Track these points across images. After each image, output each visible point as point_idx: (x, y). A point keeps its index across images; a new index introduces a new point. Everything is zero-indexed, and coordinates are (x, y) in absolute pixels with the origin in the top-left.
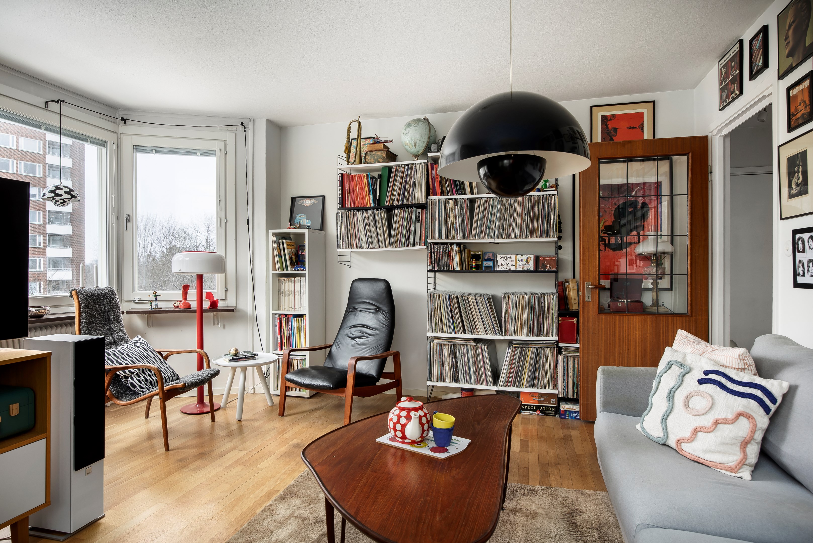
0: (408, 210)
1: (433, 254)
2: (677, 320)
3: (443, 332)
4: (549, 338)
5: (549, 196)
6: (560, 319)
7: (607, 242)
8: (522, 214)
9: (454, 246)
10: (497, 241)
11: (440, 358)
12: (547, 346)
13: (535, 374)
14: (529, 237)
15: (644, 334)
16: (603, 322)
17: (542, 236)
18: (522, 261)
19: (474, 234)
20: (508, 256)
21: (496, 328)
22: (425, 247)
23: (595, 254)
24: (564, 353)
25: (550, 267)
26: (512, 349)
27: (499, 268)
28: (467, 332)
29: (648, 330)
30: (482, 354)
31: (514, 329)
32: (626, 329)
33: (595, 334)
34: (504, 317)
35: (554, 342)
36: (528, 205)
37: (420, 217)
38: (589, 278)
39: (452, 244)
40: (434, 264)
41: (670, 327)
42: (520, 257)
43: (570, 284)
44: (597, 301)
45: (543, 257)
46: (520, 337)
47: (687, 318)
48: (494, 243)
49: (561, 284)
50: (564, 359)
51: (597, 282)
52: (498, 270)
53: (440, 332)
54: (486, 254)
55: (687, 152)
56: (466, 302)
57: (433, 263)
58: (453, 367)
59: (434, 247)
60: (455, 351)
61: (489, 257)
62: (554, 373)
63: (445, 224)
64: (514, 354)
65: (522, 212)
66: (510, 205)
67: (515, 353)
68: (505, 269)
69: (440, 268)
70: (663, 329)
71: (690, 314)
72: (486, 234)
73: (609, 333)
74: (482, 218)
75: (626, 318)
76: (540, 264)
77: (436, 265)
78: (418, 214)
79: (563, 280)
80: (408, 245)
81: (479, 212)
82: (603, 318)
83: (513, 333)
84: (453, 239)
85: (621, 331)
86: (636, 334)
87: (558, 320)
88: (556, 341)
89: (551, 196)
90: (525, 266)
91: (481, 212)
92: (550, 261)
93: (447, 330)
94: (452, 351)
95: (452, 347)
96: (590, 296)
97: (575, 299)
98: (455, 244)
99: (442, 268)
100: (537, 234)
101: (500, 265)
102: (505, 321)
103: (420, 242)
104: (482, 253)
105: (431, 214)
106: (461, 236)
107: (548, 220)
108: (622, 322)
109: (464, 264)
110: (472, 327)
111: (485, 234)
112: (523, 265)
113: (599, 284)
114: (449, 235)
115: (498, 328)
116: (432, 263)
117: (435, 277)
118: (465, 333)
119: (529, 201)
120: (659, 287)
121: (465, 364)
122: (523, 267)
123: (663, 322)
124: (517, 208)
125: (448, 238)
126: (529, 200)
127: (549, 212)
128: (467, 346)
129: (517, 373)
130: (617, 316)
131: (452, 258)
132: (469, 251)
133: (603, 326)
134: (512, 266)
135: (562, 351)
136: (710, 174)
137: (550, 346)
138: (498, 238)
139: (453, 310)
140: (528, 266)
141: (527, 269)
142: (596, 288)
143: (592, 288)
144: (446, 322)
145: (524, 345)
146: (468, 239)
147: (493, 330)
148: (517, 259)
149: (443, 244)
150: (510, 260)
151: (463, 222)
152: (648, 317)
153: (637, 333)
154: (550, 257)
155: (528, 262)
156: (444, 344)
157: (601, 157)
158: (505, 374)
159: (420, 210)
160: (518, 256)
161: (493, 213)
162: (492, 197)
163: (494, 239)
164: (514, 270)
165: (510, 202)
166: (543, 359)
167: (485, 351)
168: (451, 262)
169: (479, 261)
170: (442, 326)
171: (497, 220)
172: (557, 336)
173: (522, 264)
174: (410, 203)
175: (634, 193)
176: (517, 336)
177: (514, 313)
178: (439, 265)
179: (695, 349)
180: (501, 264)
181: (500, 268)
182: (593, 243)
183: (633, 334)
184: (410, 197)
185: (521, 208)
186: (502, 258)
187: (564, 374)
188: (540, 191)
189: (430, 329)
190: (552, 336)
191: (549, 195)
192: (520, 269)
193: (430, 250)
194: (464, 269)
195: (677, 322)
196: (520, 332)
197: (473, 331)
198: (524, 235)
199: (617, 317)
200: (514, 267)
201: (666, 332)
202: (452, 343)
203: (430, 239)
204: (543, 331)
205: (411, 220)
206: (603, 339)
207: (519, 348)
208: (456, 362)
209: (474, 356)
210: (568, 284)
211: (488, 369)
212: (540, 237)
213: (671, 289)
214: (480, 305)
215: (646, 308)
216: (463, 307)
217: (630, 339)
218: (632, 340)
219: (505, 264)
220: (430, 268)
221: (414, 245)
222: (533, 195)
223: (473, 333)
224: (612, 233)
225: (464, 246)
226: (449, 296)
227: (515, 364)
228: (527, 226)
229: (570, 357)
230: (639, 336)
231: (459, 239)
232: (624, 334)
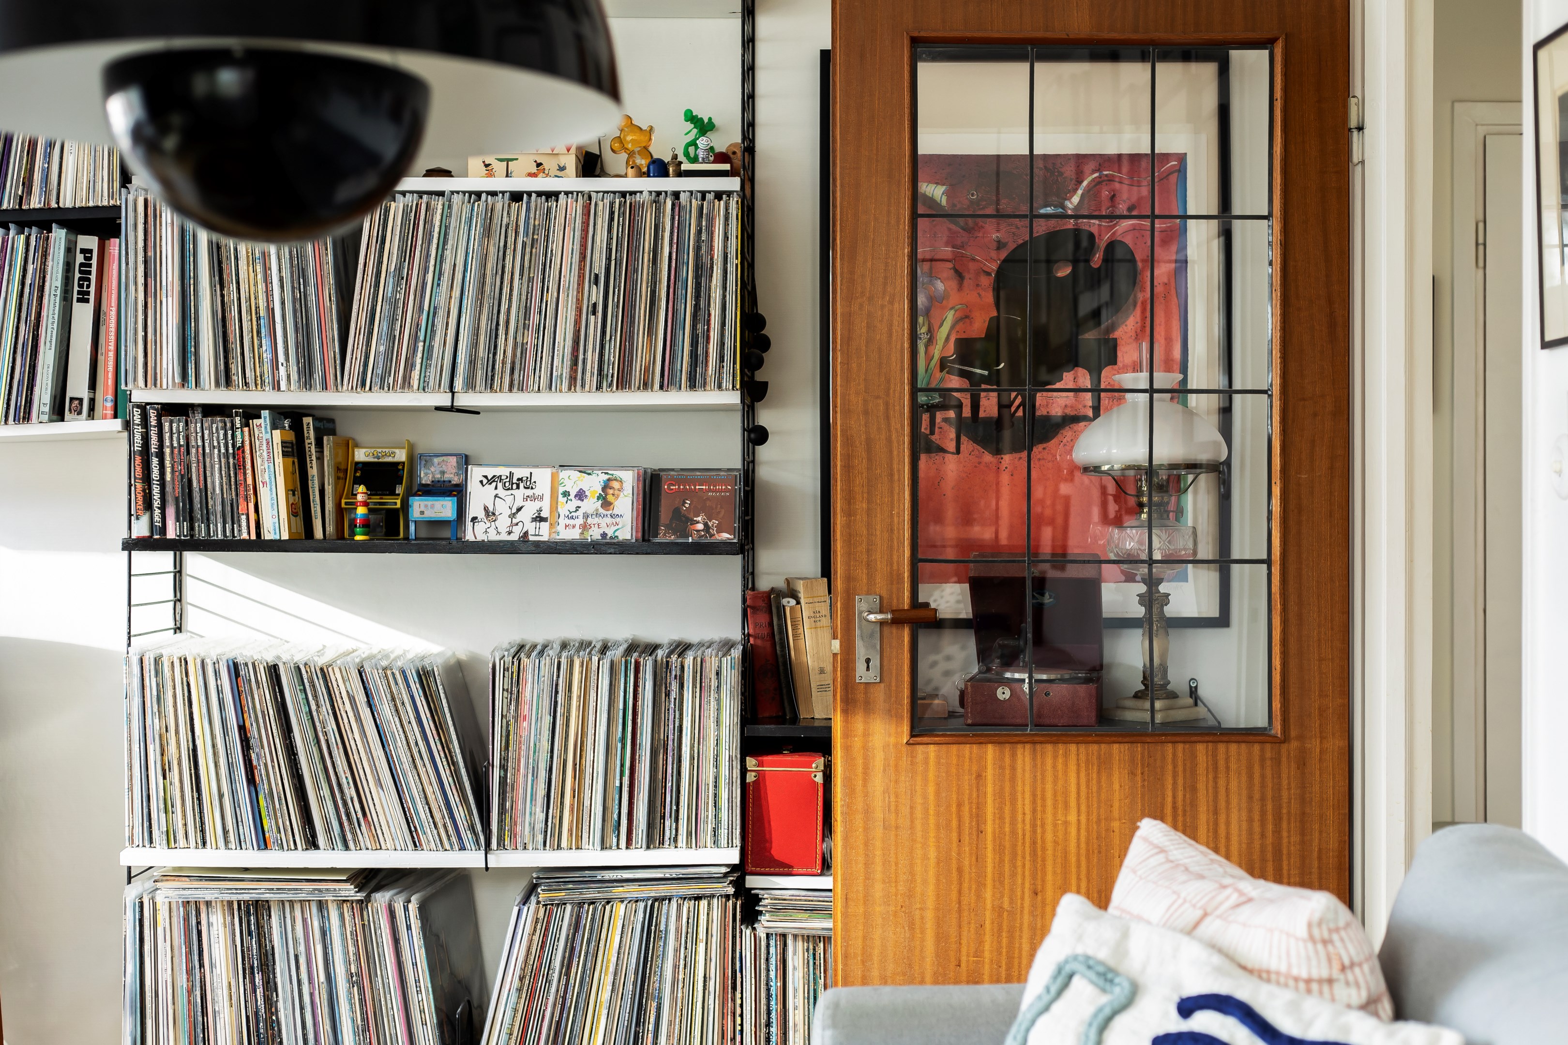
0: (28, 239)
1: (155, 461)
2: (1227, 760)
3: (204, 844)
4: (701, 851)
5: (703, 198)
6: (751, 762)
7: (967, 412)
8: (581, 277)
9: (264, 421)
10: (465, 400)
11: (190, 972)
12: (694, 889)
13: (638, 1024)
14: (611, 385)
15: (1099, 821)
16: (931, 775)
17: (671, 382)
18: (581, 495)
19: (357, 368)
20: (520, 473)
21: (460, 814)
22: (117, 424)
23: (895, 466)
24: (766, 923)
25: (706, 525)
26: (537, 911)
27: (473, 533)
28: (321, 840)
29: (1116, 805)
30: (396, 941)
31: (542, 816)
32: (1027, 802)
33: (897, 828)
34: (497, 762)
35: (724, 870)
36: (610, 238)
37: (93, 277)
38: (871, 577)
39: (251, 413)
40: (163, 508)
41: (1201, 786)
42: (572, 480)
43: (802, 601)
44: (907, 678)
45: (678, 482)
46: (574, 853)
47: (1268, 747)
48: (452, 409)
49: (761, 604)
50: (768, 946)
51: (907, 594)
52: (469, 537)
53: (192, 843)
54: (427, 458)
55: (1270, 36)
56: (315, 697)
57: (156, 503)
58: (256, 1014)
59: (160, 426)
60: (262, 935)
61: (443, 473)
62: (723, 1016)
63: (214, 313)
64: (545, 936)
65: (581, 269)
66: (526, 234)
67: (547, 929)
68: (504, 537)
69: (192, 528)
70: (1174, 797)
71: (1277, 730)
72: (413, 365)
73: (954, 823)
74: (395, 291)
75: (1024, 755)
76: (665, 515)
77: (171, 512)
78: (80, 258)
79: (780, 584)
80: (25, 417)
81: (380, 262)
82: (932, 755)
83: (540, 838)
84: (252, 386)
85: (1007, 810)
86: (1066, 823)
87: (744, 771)
88: (734, 868)
89: (710, 197)
90: (596, 520)
91: (391, 262)
92: (708, 499)
93: (225, 832)
94: (250, 933)
95: (248, 914)
96: (875, 663)
97: (822, 671)
98: (265, 413)
99: (201, 532)
100: (647, 371)
101: (481, 515)
102: (503, 782)
103: (92, 401)
104: (411, 457)
105: (146, 262)
106: (294, 376)
107: (697, 308)
108: (1007, 772)
109: (316, 509)
110: (348, 815)
111: (410, 365)
112: (586, 516)
113: (915, 603)
114: (235, 368)
115: (470, 813)
116: (148, 506)
117: (178, 573)
118: (312, 843)
119: (611, 219)
120: (1172, 610)
121: (312, 995)
122: (585, 527)
123: (1175, 766)
124: (555, 246)
125: (228, 383)
126: (612, 213)
127: (702, 271)
128: (322, 906)
129: (559, 1023)
130: (990, 747)
131: (250, 481)
132: (348, 445)
133: (931, 789)
134: (534, 520)
135: (760, 913)
136: (1355, 133)
137: (708, 892)
138: (470, 385)
139: (253, 732)
140: (609, 520)
141: (604, 535)
142: (897, 621)
143: (882, 623)
144: (221, 796)
145: (591, 894)
146: (325, 387)
147: (445, 826)
148: (561, 490)
149: (210, 410)
150: (529, 492)
151: (301, 304)
152: (1116, 746)
153: (1072, 818)
154: (708, 475)
155: (606, 504)
156: (208, 904)
157: (923, 34)
158: (505, 1030)
159: (89, 242)
160: (564, 474)
161: (447, 267)
162: (441, 194)
163: (453, 393)
164: (545, 538)
165: (527, 218)
166: (677, 951)
167: (409, 927)
168: (246, 499)
169: (393, 493)
170: (201, 812)
171: (468, 303)
172: (737, 841)
173: (580, 513)
174: (35, 202)
175: (1076, 199)
176: (559, 847)
177: (545, 745)
178: (187, 515)
179: (1180, 901)
180: (486, 509)
181: (480, 527)
182: (887, 418)
183: (1055, 825)
184: (37, 176)
185: (577, 247)
186: (491, 481)
187: (769, 1018)
188: (666, 174)
189: (138, 830)
190: (716, 843)
191: (704, 194)
192: (569, 534)
193: (138, 439)
194: (318, 534)
195: (1228, 768)
196: (570, 830)
197: (349, 836)
198: (591, 380)
199: (990, 751)
200: (545, 526)
201: (1185, 811)
202: (246, 897)
203: (137, 387)
204: (677, 820)
205: (42, 289)
206: (932, 854)
207: (569, 908)
208: (270, 986)
209: (357, 954)
210: (793, 602)
211: (422, 1011)
212: (661, 387)
213: (1223, 620)
214: (386, 710)
215: (1118, 707)
216: (305, 718)
217: (1044, 849)
218: (1050, 852)
219: (503, 509)
220: (141, 529)
221: (58, 412)
222: (635, 193)
223: (351, 844)
224: (986, 373)
225: (315, 419)
226: (235, 669)
227: (549, 981)
228: (603, 332)
229: (795, 936)
230: (1079, 830)
231: (283, 385)
232: (1020, 826)
